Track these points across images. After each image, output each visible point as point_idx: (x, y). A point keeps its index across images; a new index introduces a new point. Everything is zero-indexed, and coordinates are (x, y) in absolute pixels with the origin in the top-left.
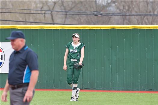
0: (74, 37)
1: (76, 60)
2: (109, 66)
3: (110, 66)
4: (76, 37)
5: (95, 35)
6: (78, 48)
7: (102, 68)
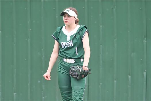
0: (66, 15)
1: (73, 61)
2: (143, 75)
3: (145, 73)
4: (69, 16)
5: (114, 10)
6: (75, 36)
7: (128, 77)
